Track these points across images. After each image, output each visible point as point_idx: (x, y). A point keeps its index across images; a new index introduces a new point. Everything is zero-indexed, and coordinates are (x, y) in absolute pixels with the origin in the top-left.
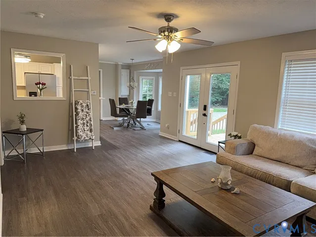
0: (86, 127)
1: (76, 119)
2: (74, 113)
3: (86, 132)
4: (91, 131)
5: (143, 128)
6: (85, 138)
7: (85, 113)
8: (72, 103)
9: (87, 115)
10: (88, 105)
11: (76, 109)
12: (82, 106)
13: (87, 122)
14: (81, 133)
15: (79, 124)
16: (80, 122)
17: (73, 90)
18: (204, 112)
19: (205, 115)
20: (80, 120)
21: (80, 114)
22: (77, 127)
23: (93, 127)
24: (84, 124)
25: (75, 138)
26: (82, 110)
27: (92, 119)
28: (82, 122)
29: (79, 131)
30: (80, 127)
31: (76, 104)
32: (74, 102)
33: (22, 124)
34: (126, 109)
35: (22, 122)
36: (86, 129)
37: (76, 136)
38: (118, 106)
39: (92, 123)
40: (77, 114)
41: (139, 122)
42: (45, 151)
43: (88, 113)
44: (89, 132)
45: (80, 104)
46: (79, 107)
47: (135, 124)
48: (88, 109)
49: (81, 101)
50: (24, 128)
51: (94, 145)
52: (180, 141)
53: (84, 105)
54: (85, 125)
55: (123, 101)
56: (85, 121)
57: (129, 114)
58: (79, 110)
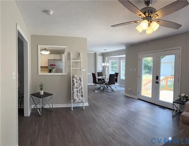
0: (79, 93)
1: (73, 88)
2: (72, 84)
3: (79, 97)
4: (82, 96)
5: (113, 90)
6: (78, 101)
7: (78, 84)
8: (71, 77)
9: (80, 85)
10: (80, 78)
11: (73, 81)
12: (77, 79)
13: (80, 90)
14: (76, 98)
15: (75, 91)
16: (75, 90)
17: (72, 68)
18: (157, 81)
19: (157, 82)
20: (75, 89)
21: (75, 84)
22: (73, 93)
23: (83, 93)
24: (77, 91)
25: (72, 101)
26: (77, 82)
27: (83, 88)
28: (76, 90)
29: (74, 96)
30: (75, 93)
31: (73, 78)
32: (72, 76)
33: (41, 90)
34: (102, 79)
35: (41, 89)
36: (79, 95)
37: (73, 99)
38: (97, 77)
39: (83, 90)
40: (74, 84)
41: (110, 87)
42: (53, 107)
43: (80, 84)
44: (81, 97)
45: (75, 77)
46: (75, 80)
47: (108, 88)
48: (81, 81)
49: (76, 76)
50: (42, 93)
51: (84, 105)
52: (139, 99)
53: (78, 78)
54: (79, 92)
55: (100, 74)
56: (78, 90)
57: (104, 82)
58: (75, 82)
